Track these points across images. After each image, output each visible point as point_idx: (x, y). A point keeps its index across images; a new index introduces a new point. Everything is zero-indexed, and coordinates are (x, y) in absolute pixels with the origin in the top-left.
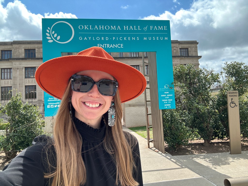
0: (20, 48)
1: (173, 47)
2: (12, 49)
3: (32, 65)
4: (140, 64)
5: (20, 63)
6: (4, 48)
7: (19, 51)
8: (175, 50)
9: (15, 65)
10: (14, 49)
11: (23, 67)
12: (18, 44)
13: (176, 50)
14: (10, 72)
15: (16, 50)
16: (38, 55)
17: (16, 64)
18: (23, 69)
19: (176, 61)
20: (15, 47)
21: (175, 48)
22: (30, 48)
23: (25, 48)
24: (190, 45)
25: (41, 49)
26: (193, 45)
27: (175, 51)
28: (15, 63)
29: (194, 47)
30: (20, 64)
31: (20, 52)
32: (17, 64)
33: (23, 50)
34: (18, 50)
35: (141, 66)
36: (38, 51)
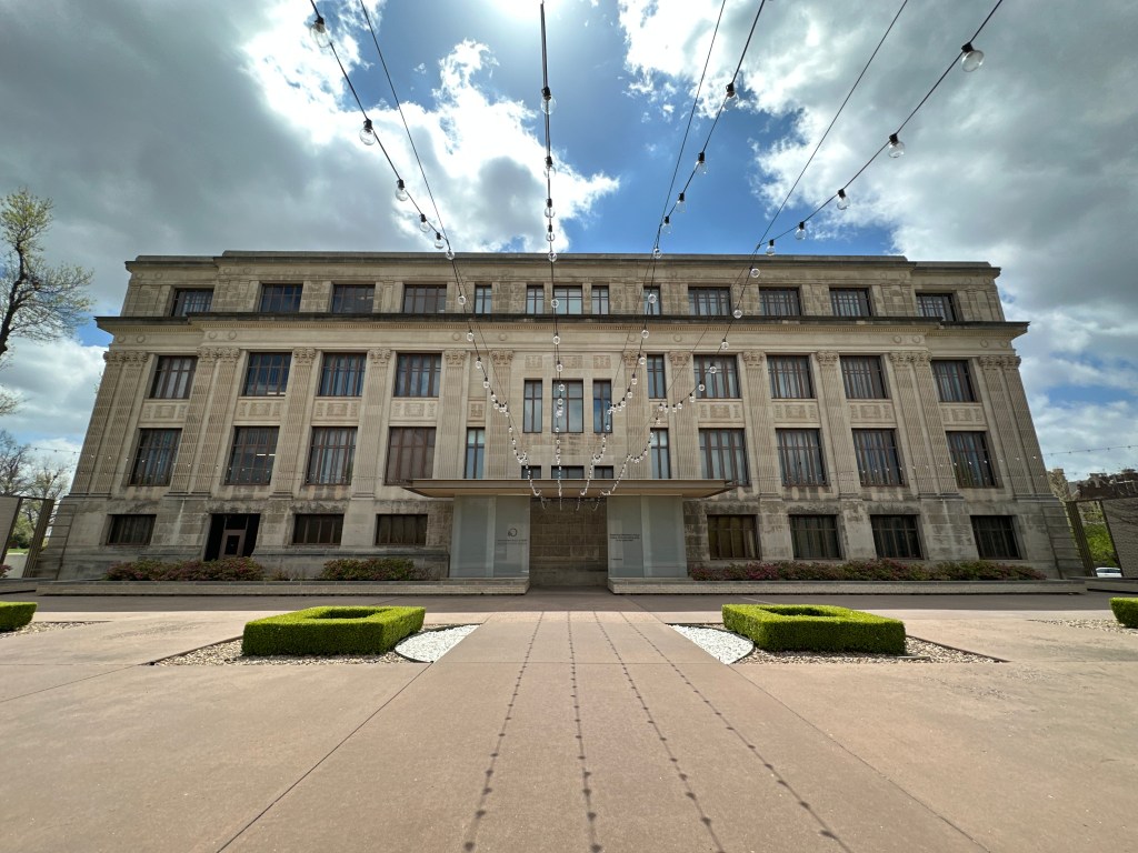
0: (244, 277)
1: (889, 285)
2: (213, 283)
3: (278, 344)
4: (740, 347)
5: (233, 335)
6: (185, 278)
7: (236, 288)
8: (896, 293)
9: (212, 340)
10: (220, 281)
11: (241, 350)
12: (237, 264)
13: (902, 294)
14: (193, 369)
15: (226, 285)
16: (309, 305)
17: (215, 337)
18: (238, 357)
19: (910, 341)
20: (226, 274)
21: (897, 288)
22: (281, 278)
23: (263, 278)
24: (960, 280)
25: (324, 284)
26: (976, 280)
27: (896, 300)
28: (213, 334)
29: (984, 288)
30: (232, 339)
31: (244, 292)
32: (219, 338)
33: (255, 286)
34: (234, 284)
35: (745, 359)
36: (313, 290)
